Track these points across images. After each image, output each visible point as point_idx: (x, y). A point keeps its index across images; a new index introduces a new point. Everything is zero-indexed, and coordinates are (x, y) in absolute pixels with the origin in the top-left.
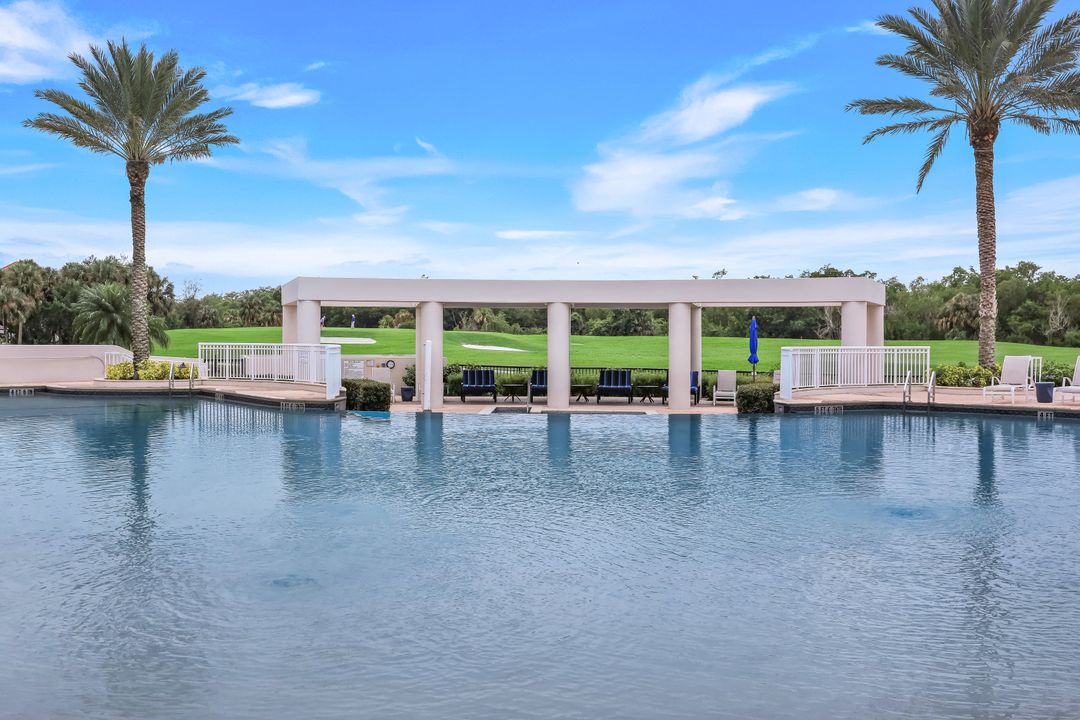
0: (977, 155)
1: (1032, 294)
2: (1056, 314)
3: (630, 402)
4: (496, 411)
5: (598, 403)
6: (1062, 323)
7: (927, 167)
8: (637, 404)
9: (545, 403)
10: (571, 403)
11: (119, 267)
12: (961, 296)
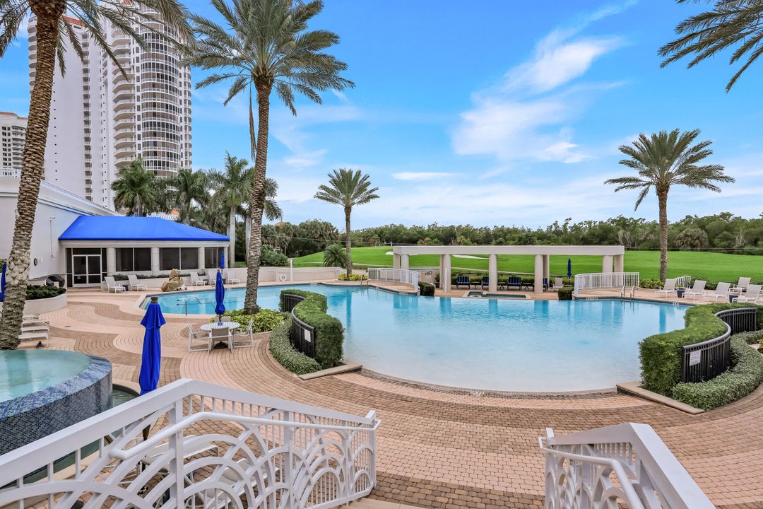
0: (660, 199)
1: (728, 228)
2: (739, 238)
3: (520, 290)
4: (470, 293)
5: (508, 290)
6: (743, 242)
7: (639, 202)
8: (523, 291)
9: (487, 289)
10: (498, 290)
11: (319, 223)
12: (688, 230)
